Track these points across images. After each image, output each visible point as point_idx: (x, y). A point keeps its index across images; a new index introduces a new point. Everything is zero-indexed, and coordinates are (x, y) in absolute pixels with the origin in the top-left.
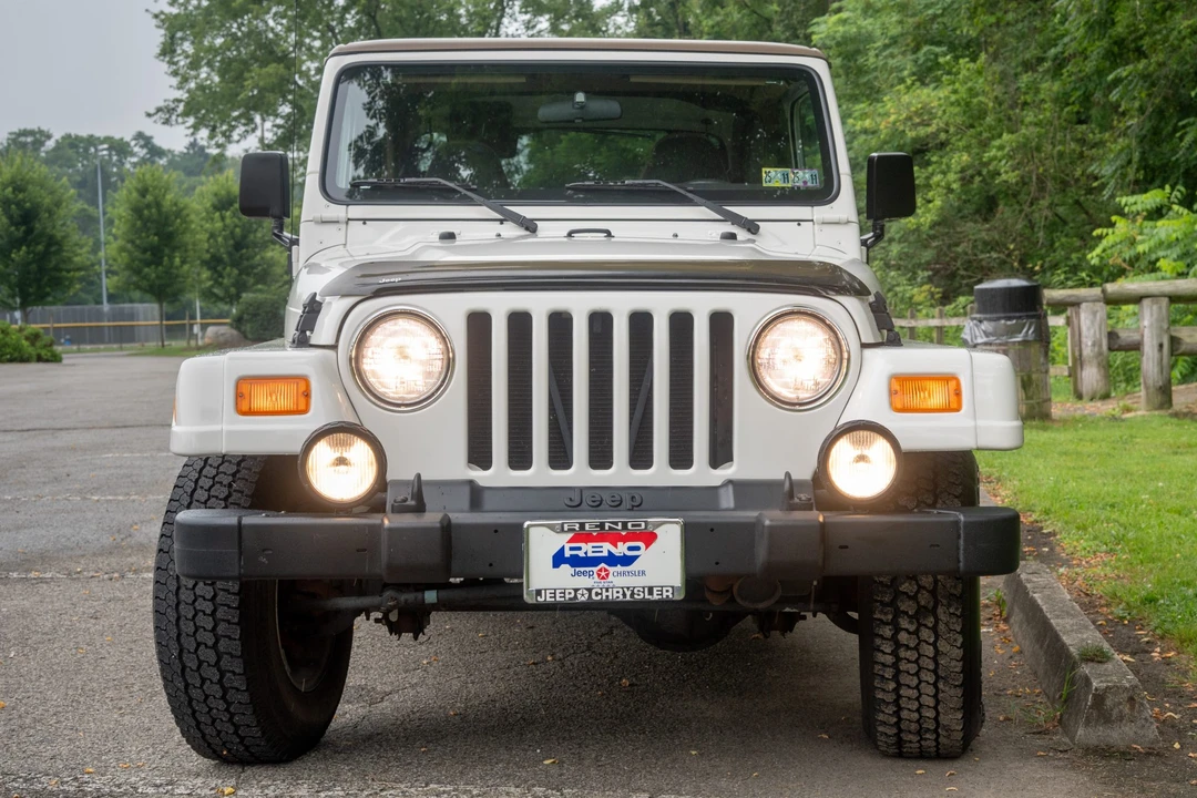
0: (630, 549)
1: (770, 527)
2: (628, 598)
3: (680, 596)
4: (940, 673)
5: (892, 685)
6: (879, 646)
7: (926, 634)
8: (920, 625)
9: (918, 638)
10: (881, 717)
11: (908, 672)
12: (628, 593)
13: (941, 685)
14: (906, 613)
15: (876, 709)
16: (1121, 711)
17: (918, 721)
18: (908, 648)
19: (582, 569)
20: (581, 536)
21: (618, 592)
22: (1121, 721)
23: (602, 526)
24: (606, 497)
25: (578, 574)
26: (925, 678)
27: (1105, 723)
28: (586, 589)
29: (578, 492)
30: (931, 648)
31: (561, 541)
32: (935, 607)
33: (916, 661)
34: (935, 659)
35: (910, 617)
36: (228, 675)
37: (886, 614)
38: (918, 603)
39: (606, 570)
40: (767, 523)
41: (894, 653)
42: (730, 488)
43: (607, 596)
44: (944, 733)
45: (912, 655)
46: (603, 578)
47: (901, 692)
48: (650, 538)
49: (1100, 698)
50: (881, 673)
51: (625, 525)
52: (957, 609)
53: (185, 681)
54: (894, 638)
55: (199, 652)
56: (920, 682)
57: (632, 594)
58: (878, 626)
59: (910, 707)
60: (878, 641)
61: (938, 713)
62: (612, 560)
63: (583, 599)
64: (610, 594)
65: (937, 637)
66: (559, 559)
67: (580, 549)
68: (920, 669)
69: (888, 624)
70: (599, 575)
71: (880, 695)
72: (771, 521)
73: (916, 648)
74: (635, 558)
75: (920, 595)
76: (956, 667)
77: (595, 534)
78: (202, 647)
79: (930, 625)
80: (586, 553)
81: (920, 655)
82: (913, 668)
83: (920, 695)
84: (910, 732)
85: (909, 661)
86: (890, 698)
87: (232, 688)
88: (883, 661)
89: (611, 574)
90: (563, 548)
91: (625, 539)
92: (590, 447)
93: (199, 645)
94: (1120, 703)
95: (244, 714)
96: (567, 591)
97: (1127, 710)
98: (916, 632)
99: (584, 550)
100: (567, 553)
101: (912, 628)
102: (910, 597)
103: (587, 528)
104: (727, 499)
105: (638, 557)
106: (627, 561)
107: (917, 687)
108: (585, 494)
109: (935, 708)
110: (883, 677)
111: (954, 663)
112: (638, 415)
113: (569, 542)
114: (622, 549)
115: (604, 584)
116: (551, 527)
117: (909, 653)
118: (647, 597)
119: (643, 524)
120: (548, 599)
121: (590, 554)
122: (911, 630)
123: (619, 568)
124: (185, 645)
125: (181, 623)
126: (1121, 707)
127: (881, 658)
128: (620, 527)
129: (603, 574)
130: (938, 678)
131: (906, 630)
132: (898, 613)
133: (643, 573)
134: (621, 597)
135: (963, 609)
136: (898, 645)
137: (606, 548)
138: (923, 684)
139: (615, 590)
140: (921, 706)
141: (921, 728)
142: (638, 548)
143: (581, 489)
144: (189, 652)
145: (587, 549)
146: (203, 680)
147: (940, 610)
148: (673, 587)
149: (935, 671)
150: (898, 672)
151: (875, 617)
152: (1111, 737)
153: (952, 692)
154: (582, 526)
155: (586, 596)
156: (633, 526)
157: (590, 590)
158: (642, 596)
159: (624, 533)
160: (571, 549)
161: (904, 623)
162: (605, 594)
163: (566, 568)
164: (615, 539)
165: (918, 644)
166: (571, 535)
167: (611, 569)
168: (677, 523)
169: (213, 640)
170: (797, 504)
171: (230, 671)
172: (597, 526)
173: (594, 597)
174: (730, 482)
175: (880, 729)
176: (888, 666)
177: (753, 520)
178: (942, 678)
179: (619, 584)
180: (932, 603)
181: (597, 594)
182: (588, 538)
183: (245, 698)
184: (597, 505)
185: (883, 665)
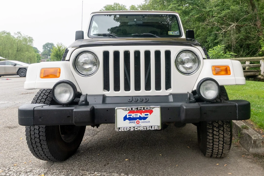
0: (145, 115)
1: (186, 109)
2: (145, 129)
3: (160, 128)
4: (224, 141)
5: (212, 144)
6: (208, 135)
7: (221, 132)
8: (219, 130)
9: (219, 133)
10: (208, 151)
11: (216, 141)
12: (145, 128)
13: (224, 145)
14: (216, 126)
15: (207, 149)
16: (260, 145)
17: (217, 152)
18: (216, 135)
19: (132, 121)
20: (132, 111)
21: (142, 128)
22: (260, 147)
23: (137, 108)
24: (139, 99)
25: (131, 122)
26: (220, 143)
27: (256, 147)
28: (133, 127)
29: (131, 97)
30: (222, 135)
31: (126, 113)
32: (223, 125)
33: (218, 139)
34: (223, 138)
35: (216, 127)
36: (43, 145)
37: (210, 126)
38: (219, 124)
39: (139, 121)
40: (185, 108)
41: (213, 137)
42: (171, 96)
43: (139, 129)
44: (223, 155)
45: (217, 137)
46: (138, 123)
47: (214, 146)
48: (151, 112)
49: (255, 142)
50: (209, 141)
51: (144, 108)
52: (229, 125)
53: (33, 146)
54: (213, 133)
55: (35, 139)
56: (219, 143)
57: (146, 128)
58: (208, 129)
59: (216, 149)
60: (208, 133)
61: (223, 151)
62: (140, 118)
63: (132, 130)
64: (140, 128)
65: (224, 133)
66: (125, 118)
67: (131, 115)
68: (219, 140)
69: (211, 129)
70: (137, 123)
71: (208, 146)
72: (186, 107)
73: (218, 135)
74: (147, 117)
75: (219, 122)
76: (228, 140)
77: (135, 111)
78: (36, 138)
79: (222, 130)
80: (133, 116)
81: (219, 137)
82: (217, 140)
83: (219, 147)
84: (215, 154)
85: (216, 139)
86: (211, 147)
87: (44, 148)
88: (209, 138)
89: (140, 122)
90: (126, 115)
91: (144, 112)
92: (135, 85)
93: (35, 137)
94: (260, 143)
95: (48, 154)
96: (128, 128)
97: (262, 144)
98: (218, 131)
99: (132, 116)
100: (128, 117)
101: (217, 130)
102: (216, 122)
103: (133, 109)
104: (171, 99)
105: (148, 117)
106: (145, 118)
107: (218, 145)
108: (133, 98)
109: (222, 150)
110: (209, 142)
111: (228, 139)
112: (147, 77)
113: (128, 113)
114: (143, 115)
115: (138, 125)
116: (123, 109)
117: (216, 136)
118: (150, 129)
119: (149, 108)
120: (122, 130)
121: (134, 117)
122: (217, 131)
123: (142, 120)
124: (32, 137)
125: (31, 132)
126: (260, 144)
127: (209, 137)
128: (142, 109)
129: (138, 122)
130: (224, 143)
131: (216, 131)
132: (213, 126)
133: (149, 122)
134: (143, 129)
135: (230, 125)
136: (213, 134)
137: (139, 115)
138: (220, 144)
139: (141, 127)
140: (219, 149)
141: (218, 154)
142: (148, 115)
143: (132, 97)
144: (33, 139)
145: (133, 115)
146: (37, 146)
147: (224, 126)
148: (158, 126)
149: (223, 141)
150: (213, 141)
151: (207, 127)
152: (258, 151)
153: (227, 146)
154: (132, 109)
155: (133, 129)
156: (146, 108)
157: (134, 127)
158: (149, 129)
159: (144, 111)
160: (129, 115)
161: (215, 129)
162: (138, 128)
163: (127, 121)
164: (141, 112)
165: (219, 134)
166: (129, 111)
167: (140, 121)
168: (158, 107)
169: (39, 136)
170: (191, 101)
171: (43, 144)
172: (136, 109)
173: (135, 129)
174: (171, 94)
175: (207, 153)
176: (211, 140)
177: (180, 106)
178: (225, 143)
179: (142, 125)
180: (222, 124)
181: (136, 128)
182: (133, 112)
183: (48, 150)
184: (136, 102)
185: (209, 139)
